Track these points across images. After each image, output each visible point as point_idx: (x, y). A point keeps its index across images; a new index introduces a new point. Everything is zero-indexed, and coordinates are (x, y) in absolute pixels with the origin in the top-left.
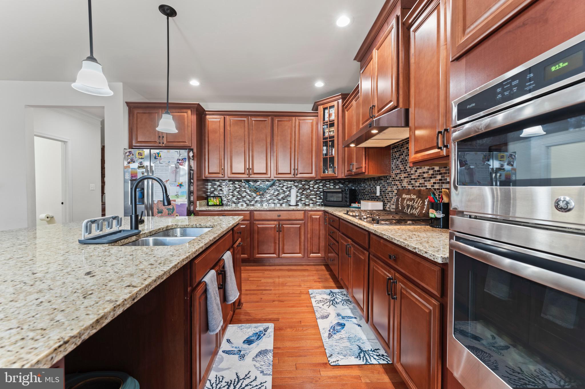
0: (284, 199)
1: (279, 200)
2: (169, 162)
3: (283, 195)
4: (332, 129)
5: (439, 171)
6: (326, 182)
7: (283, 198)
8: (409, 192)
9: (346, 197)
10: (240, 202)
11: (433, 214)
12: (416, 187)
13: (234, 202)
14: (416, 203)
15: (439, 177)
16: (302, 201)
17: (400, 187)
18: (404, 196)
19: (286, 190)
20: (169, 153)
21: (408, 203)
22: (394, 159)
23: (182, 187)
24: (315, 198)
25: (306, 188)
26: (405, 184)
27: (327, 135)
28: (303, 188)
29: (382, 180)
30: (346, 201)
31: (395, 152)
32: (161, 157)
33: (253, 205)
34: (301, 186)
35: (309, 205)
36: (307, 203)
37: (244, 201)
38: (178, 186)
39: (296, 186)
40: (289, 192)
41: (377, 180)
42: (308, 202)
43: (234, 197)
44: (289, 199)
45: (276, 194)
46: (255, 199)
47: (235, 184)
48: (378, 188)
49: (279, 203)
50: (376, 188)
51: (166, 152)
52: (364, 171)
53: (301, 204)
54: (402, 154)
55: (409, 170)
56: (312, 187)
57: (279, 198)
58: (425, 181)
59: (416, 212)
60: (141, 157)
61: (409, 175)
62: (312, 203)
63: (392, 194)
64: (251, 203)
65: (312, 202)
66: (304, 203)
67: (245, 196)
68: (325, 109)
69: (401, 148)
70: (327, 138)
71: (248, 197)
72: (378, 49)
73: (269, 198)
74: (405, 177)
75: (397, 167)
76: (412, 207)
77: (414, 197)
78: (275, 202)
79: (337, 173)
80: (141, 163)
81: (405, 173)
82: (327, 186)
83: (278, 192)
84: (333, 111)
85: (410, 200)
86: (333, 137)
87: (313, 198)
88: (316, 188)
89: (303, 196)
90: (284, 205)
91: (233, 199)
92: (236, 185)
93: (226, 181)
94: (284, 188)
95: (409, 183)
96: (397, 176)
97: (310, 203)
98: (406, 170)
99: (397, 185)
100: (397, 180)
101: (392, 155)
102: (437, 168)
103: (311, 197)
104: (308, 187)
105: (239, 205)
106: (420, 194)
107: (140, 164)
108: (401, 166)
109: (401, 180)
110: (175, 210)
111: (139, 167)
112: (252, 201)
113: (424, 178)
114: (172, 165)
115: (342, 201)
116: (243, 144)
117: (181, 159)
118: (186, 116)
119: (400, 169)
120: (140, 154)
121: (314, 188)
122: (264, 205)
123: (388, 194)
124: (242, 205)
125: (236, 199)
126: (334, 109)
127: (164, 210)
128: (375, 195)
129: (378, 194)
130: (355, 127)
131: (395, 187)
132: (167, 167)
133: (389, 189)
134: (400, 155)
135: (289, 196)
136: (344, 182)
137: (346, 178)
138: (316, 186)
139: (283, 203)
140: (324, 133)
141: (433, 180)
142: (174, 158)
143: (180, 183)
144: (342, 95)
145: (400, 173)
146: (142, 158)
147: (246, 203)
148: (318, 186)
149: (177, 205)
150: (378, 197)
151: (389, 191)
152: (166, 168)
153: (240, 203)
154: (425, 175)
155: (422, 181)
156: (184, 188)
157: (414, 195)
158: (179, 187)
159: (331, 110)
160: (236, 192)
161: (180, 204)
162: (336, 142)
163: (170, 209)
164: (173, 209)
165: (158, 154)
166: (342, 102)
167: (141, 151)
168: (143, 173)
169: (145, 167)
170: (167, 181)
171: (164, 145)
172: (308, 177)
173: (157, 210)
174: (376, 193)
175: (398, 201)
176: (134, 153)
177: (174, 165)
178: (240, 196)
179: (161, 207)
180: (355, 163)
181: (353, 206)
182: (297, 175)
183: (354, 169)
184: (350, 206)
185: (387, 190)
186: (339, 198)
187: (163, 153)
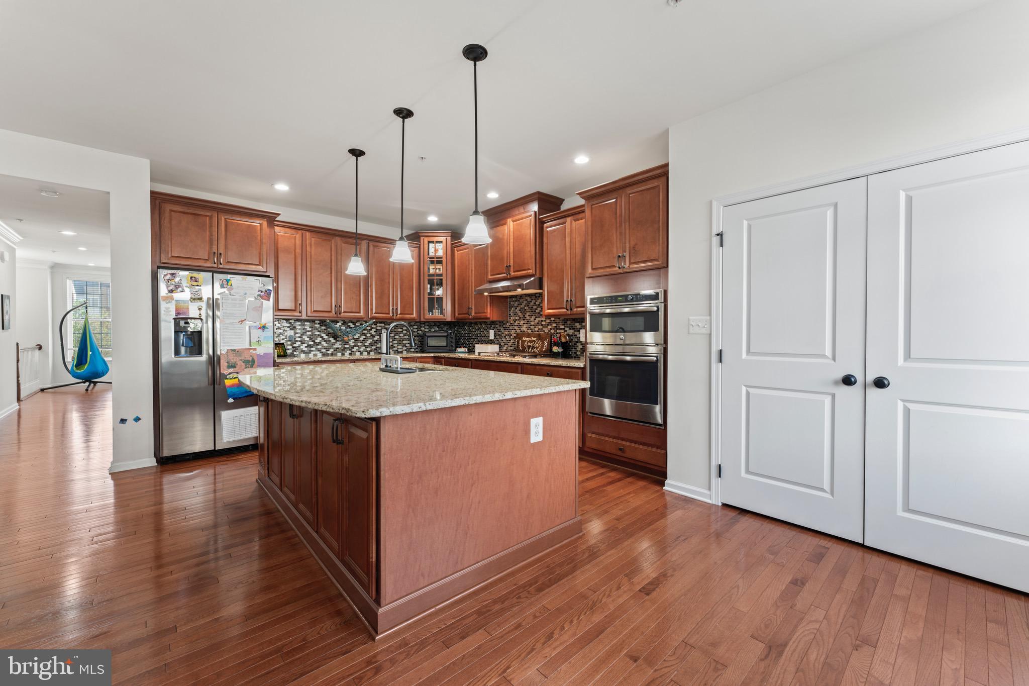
0: (373, 346)
1: (366, 347)
2: (246, 294)
3: (371, 340)
4: (439, 266)
5: (554, 321)
6: (421, 324)
8: (529, 335)
9: (452, 342)
10: (312, 351)
11: (556, 349)
12: (535, 331)
13: (304, 351)
14: (537, 343)
15: (554, 325)
16: (394, 347)
17: (518, 331)
18: (524, 339)
19: (375, 333)
20: (245, 280)
21: (529, 344)
22: (512, 307)
23: (266, 330)
26: (524, 328)
27: (432, 271)
29: (496, 324)
30: (452, 346)
31: (513, 301)
32: (231, 285)
33: (332, 354)
35: (402, 352)
36: (400, 350)
37: (319, 350)
38: (260, 328)
39: (387, 329)
40: (378, 337)
41: (490, 324)
43: (304, 343)
44: (378, 346)
45: (362, 339)
46: (334, 346)
47: (305, 325)
48: (492, 333)
49: (366, 351)
50: (488, 331)
51: (241, 279)
52: (489, 316)
54: (522, 304)
55: (528, 318)
57: (366, 344)
58: (544, 327)
59: (537, 351)
60: (195, 284)
61: (528, 321)
62: (405, 350)
63: (510, 337)
64: (328, 352)
65: (406, 348)
66: (396, 350)
67: (320, 343)
68: (429, 242)
69: (520, 299)
70: (433, 275)
71: (324, 343)
72: (513, 221)
73: (353, 344)
74: (524, 323)
75: (516, 314)
76: (533, 347)
77: (535, 339)
78: (360, 350)
79: (446, 316)
80: (197, 293)
81: (524, 320)
82: (422, 329)
83: (364, 337)
84: (440, 247)
85: (531, 342)
86: (441, 275)
87: (406, 343)
89: (396, 342)
90: (372, 353)
91: (301, 347)
92: (306, 327)
93: (290, 321)
94: (373, 332)
95: (529, 328)
96: (515, 322)
98: (526, 318)
99: (515, 329)
100: (515, 326)
101: (510, 303)
102: (553, 319)
103: (404, 342)
104: (401, 330)
105: (311, 355)
106: (539, 337)
107: (196, 295)
108: (520, 314)
109: (520, 326)
110: (256, 363)
111: (193, 299)
112: (330, 348)
113: (542, 325)
114: (249, 299)
115: (447, 346)
116: (330, 272)
117: (264, 290)
118: (259, 228)
119: (519, 316)
120: (193, 278)
122: (346, 353)
123: (505, 337)
124: (315, 355)
125: (306, 347)
126: (442, 245)
127: (238, 363)
128: (488, 338)
129: (492, 337)
130: (473, 272)
131: (513, 331)
132: (242, 300)
133: (506, 333)
134: (518, 305)
135: (380, 341)
136: (439, 324)
137: (455, 320)
139: (371, 351)
140: (429, 269)
141: (550, 327)
142: (253, 288)
143: (263, 322)
144: (451, 233)
145: (519, 320)
146: (198, 286)
147: (320, 353)
149: (258, 356)
150: (491, 340)
151: (506, 335)
152: (241, 302)
153: (312, 353)
154: (543, 323)
155: (540, 327)
156: (269, 331)
157: (534, 337)
158: (260, 331)
159: (437, 245)
160: (306, 337)
161: (262, 354)
162: (444, 282)
163: (249, 361)
164: (253, 361)
165: (228, 281)
166: (452, 241)
167: (195, 274)
168: (200, 309)
169: (205, 298)
170: (242, 321)
171: (221, 266)
172: (409, 318)
173: (227, 364)
174: (489, 337)
175: (518, 343)
176: (183, 276)
177: (253, 299)
178: (312, 343)
179: (233, 359)
180: (473, 308)
181: (459, 351)
182: (396, 316)
183: (473, 314)
184: (455, 351)
185: (503, 333)
186: (443, 342)
187: (236, 280)
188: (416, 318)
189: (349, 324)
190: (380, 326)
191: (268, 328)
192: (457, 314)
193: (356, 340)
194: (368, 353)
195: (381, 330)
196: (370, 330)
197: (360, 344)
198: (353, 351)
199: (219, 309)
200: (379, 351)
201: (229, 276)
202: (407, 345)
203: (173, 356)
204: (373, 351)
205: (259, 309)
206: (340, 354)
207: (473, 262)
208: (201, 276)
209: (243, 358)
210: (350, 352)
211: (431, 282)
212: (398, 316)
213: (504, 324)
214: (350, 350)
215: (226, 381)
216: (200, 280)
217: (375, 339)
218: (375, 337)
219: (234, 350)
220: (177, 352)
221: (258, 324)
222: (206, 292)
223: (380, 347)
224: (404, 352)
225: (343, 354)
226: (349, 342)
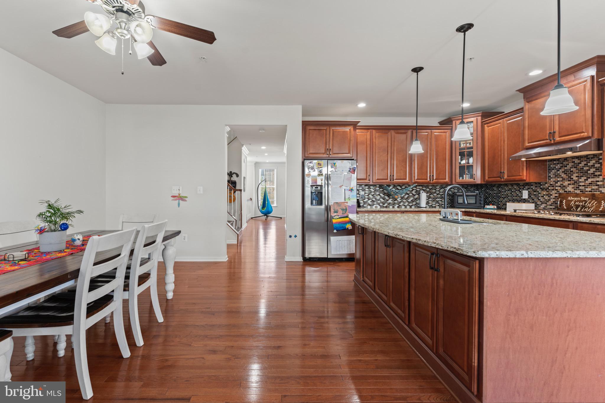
0: (414, 202)
1: (409, 203)
2: (343, 171)
3: (413, 198)
7: (412, 201)
8: (576, 195)
9: (481, 200)
10: (374, 204)
12: (587, 191)
13: (370, 204)
14: (590, 203)
16: (430, 203)
17: (562, 192)
18: (570, 198)
19: (415, 193)
20: (343, 163)
21: (577, 203)
22: (553, 169)
23: (352, 191)
24: (441, 201)
25: (433, 192)
26: (570, 189)
27: (462, 146)
28: (430, 192)
29: (532, 185)
30: (481, 203)
31: (556, 164)
32: (336, 166)
33: (386, 207)
34: (428, 190)
35: (435, 207)
36: (433, 206)
37: (379, 204)
38: (350, 190)
39: (424, 190)
40: (418, 196)
41: (522, 186)
42: (434, 204)
43: (370, 199)
44: (417, 202)
45: (406, 197)
46: (388, 202)
47: (371, 188)
48: (525, 192)
49: (409, 206)
50: (520, 192)
51: (341, 162)
52: (524, 179)
53: (429, 207)
54: (566, 166)
55: (575, 178)
56: (438, 191)
57: (409, 201)
59: (589, 210)
60: (320, 166)
61: (575, 182)
62: (438, 206)
63: (549, 197)
64: (384, 205)
65: (438, 204)
66: (431, 206)
67: (379, 199)
69: (565, 161)
70: (464, 149)
71: (382, 200)
73: (400, 201)
74: (569, 184)
75: (557, 176)
76: (584, 207)
77: (585, 199)
78: (405, 204)
79: (476, 179)
80: (321, 171)
81: (569, 181)
83: (408, 196)
85: (580, 201)
86: (472, 148)
87: (439, 201)
88: (442, 192)
89: (430, 199)
90: (413, 207)
91: (368, 202)
92: (371, 190)
93: (362, 186)
94: (414, 192)
95: (577, 188)
96: (557, 183)
97: (437, 206)
98: (572, 179)
99: (556, 190)
100: (556, 186)
101: (550, 166)
103: (437, 199)
104: (435, 191)
105: (374, 207)
106: (593, 197)
107: (320, 173)
108: (563, 175)
109: (564, 186)
110: (348, 210)
111: (319, 175)
112: (385, 203)
113: (597, 185)
114: (345, 173)
115: (476, 203)
117: (352, 168)
118: (349, 131)
119: (562, 177)
120: (319, 164)
121: (440, 192)
122: (395, 207)
123: (542, 197)
124: (376, 207)
125: (371, 202)
126: (472, 125)
127: (339, 210)
128: (520, 198)
129: (525, 197)
130: (506, 142)
131: (554, 192)
132: (341, 174)
133: (545, 193)
134: (562, 167)
135: (419, 198)
137: (485, 183)
138: (442, 190)
139: (412, 206)
140: (460, 145)
142: (346, 167)
143: (351, 188)
144: (482, 113)
145: (562, 181)
146: (321, 168)
147: (379, 206)
148: (443, 190)
149: (349, 206)
150: (524, 199)
151: (545, 195)
152: (341, 175)
153: (375, 205)
155: (594, 187)
156: (354, 192)
157: (585, 197)
158: (350, 191)
160: (371, 196)
161: (351, 205)
162: (475, 153)
163: (344, 209)
164: (346, 209)
165: (334, 164)
166: (482, 120)
167: (320, 162)
168: (322, 180)
169: (324, 174)
170: (341, 186)
171: (330, 156)
172: (442, 182)
173: (334, 210)
174: (522, 196)
175: (561, 202)
176: (315, 163)
177: (347, 173)
178: (375, 199)
179: (337, 208)
180: (506, 172)
181: (487, 208)
182: (433, 180)
183: (506, 177)
184: (484, 208)
185: (540, 193)
186: (472, 201)
187: (338, 163)
188: (448, 182)
189: (398, 187)
190: (419, 188)
191: (354, 190)
192: (487, 178)
193: (402, 198)
194: (410, 207)
195: (420, 191)
196: (411, 191)
197: (404, 201)
198: (400, 205)
199: (330, 180)
200: (418, 205)
201: (335, 161)
202: (439, 202)
203: (310, 205)
204: (414, 206)
205: (350, 179)
206: (392, 207)
207: (506, 134)
208: (322, 162)
209: (341, 207)
210: (398, 206)
211: (462, 155)
212: (434, 181)
213: (542, 185)
214: (398, 204)
215: (333, 220)
216: (322, 165)
217: (415, 197)
218: (415, 196)
219: (337, 203)
220: (312, 204)
221: (348, 188)
222: (324, 171)
223: (419, 203)
224: (436, 207)
225: (393, 207)
226: (398, 199)
